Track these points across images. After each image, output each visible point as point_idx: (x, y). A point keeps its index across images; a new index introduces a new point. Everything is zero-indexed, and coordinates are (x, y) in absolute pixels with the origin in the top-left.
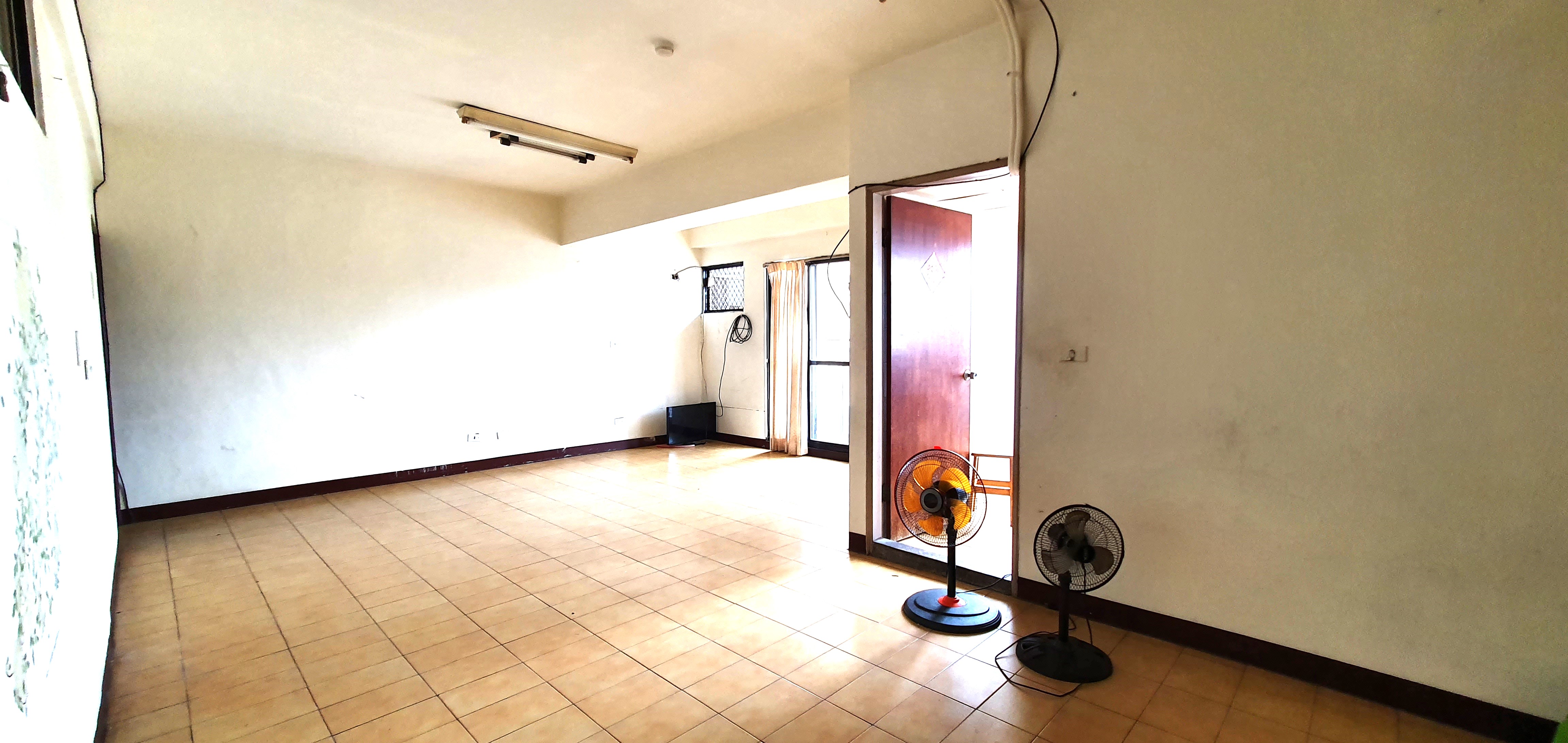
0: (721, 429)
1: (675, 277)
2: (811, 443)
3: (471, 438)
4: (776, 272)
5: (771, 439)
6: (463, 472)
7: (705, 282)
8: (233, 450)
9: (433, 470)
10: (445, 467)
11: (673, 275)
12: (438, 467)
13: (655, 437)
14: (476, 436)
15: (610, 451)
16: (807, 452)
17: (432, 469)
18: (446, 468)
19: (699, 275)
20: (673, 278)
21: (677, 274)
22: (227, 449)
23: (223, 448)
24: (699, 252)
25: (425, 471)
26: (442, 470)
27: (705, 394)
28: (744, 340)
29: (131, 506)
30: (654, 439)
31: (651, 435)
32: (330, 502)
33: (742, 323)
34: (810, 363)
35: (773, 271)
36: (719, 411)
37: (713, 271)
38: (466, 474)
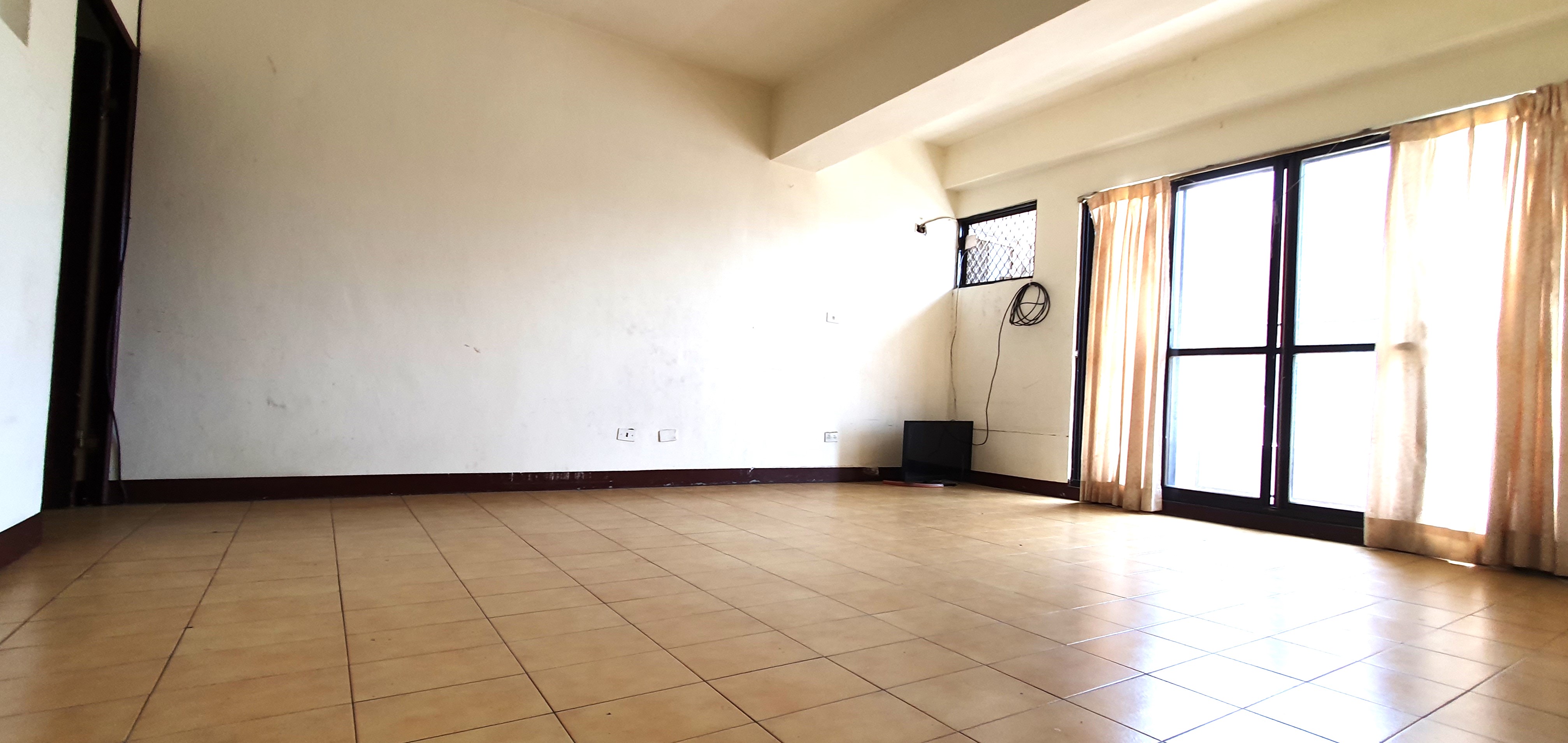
0: (979, 465)
1: (921, 229)
2: (1167, 492)
3: (622, 436)
4: (1106, 206)
5: (1084, 482)
6: (605, 486)
7: (962, 242)
8: (283, 407)
9: (564, 478)
10: (581, 475)
11: (918, 226)
12: (572, 474)
13: (880, 469)
14: (630, 432)
15: (814, 482)
16: (1159, 508)
17: (563, 476)
18: (583, 477)
19: (952, 230)
20: (919, 230)
21: (924, 225)
22: (275, 405)
23: (269, 402)
24: (955, 195)
25: (553, 478)
26: (576, 480)
27: (953, 406)
28: (1035, 321)
29: (124, 477)
30: (877, 473)
31: (871, 464)
32: (407, 506)
33: (1032, 295)
34: (1170, 353)
35: (1101, 202)
36: (978, 438)
37: (975, 226)
38: (610, 490)
